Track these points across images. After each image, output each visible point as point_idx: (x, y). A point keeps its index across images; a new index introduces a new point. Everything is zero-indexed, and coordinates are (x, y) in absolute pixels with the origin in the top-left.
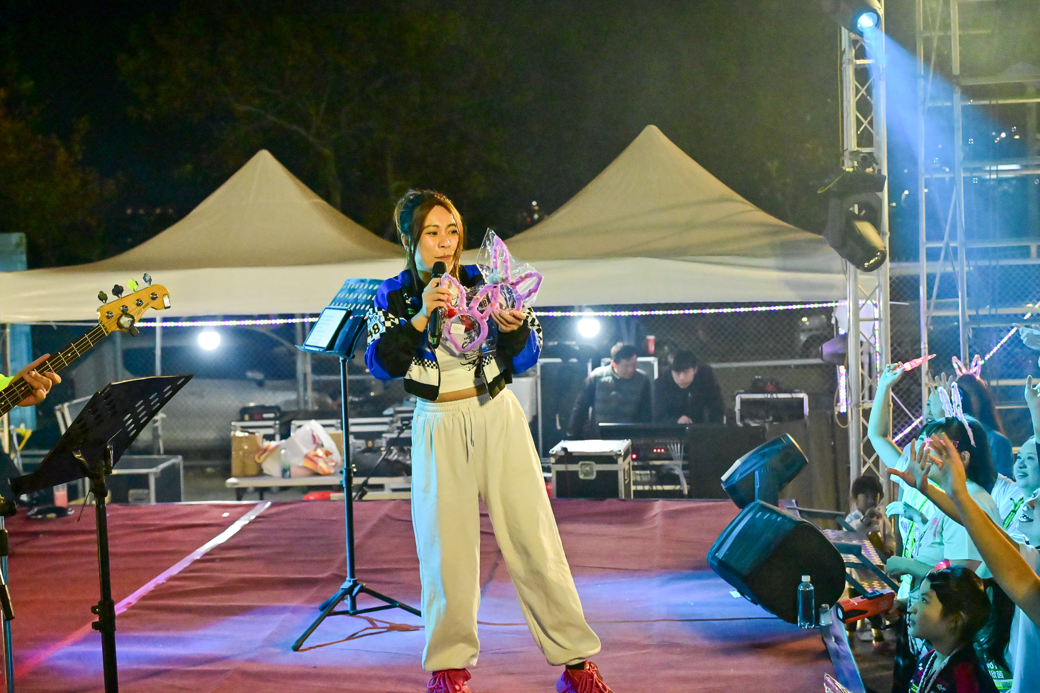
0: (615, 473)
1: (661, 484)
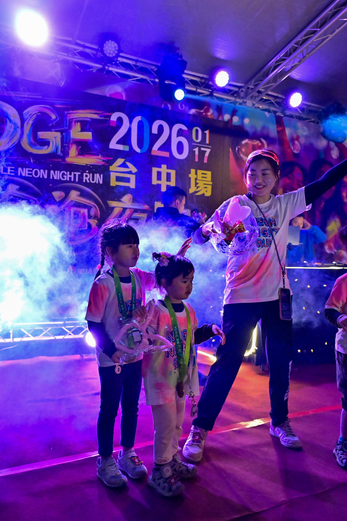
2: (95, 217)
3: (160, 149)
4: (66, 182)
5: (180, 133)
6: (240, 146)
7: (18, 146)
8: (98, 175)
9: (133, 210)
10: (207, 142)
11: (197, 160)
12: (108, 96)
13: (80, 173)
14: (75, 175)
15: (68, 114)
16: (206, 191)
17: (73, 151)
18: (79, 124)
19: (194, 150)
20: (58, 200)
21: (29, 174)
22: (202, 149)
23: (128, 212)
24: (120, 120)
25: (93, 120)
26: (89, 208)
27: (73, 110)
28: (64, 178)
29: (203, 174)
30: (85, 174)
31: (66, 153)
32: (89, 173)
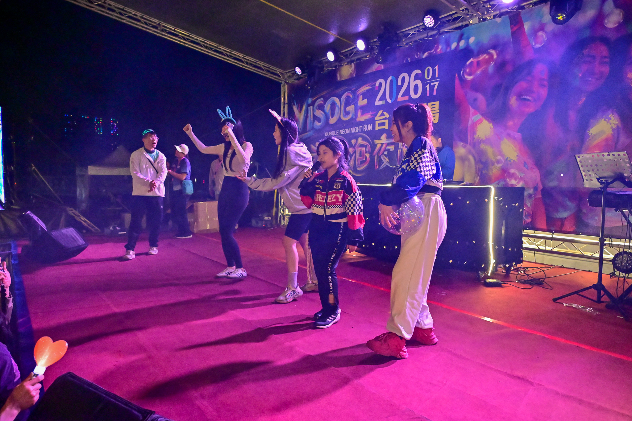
2: (369, 152)
3: (403, 96)
4: (357, 133)
5: (417, 77)
6: (465, 68)
7: (340, 119)
8: (370, 125)
9: (387, 144)
10: (436, 76)
11: (428, 95)
12: (374, 71)
13: (362, 126)
14: (360, 128)
15: (357, 92)
16: (435, 119)
17: (359, 114)
18: (362, 96)
19: (426, 87)
20: (353, 144)
21: (344, 132)
22: (432, 84)
23: (384, 146)
24: (380, 84)
25: (368, 91)
26: (365, 146)
27: (359, 89)
28: (356, 131)
29: (432, 105)
30: (364, 126)
31: (356, 115)
32: (366, 125)
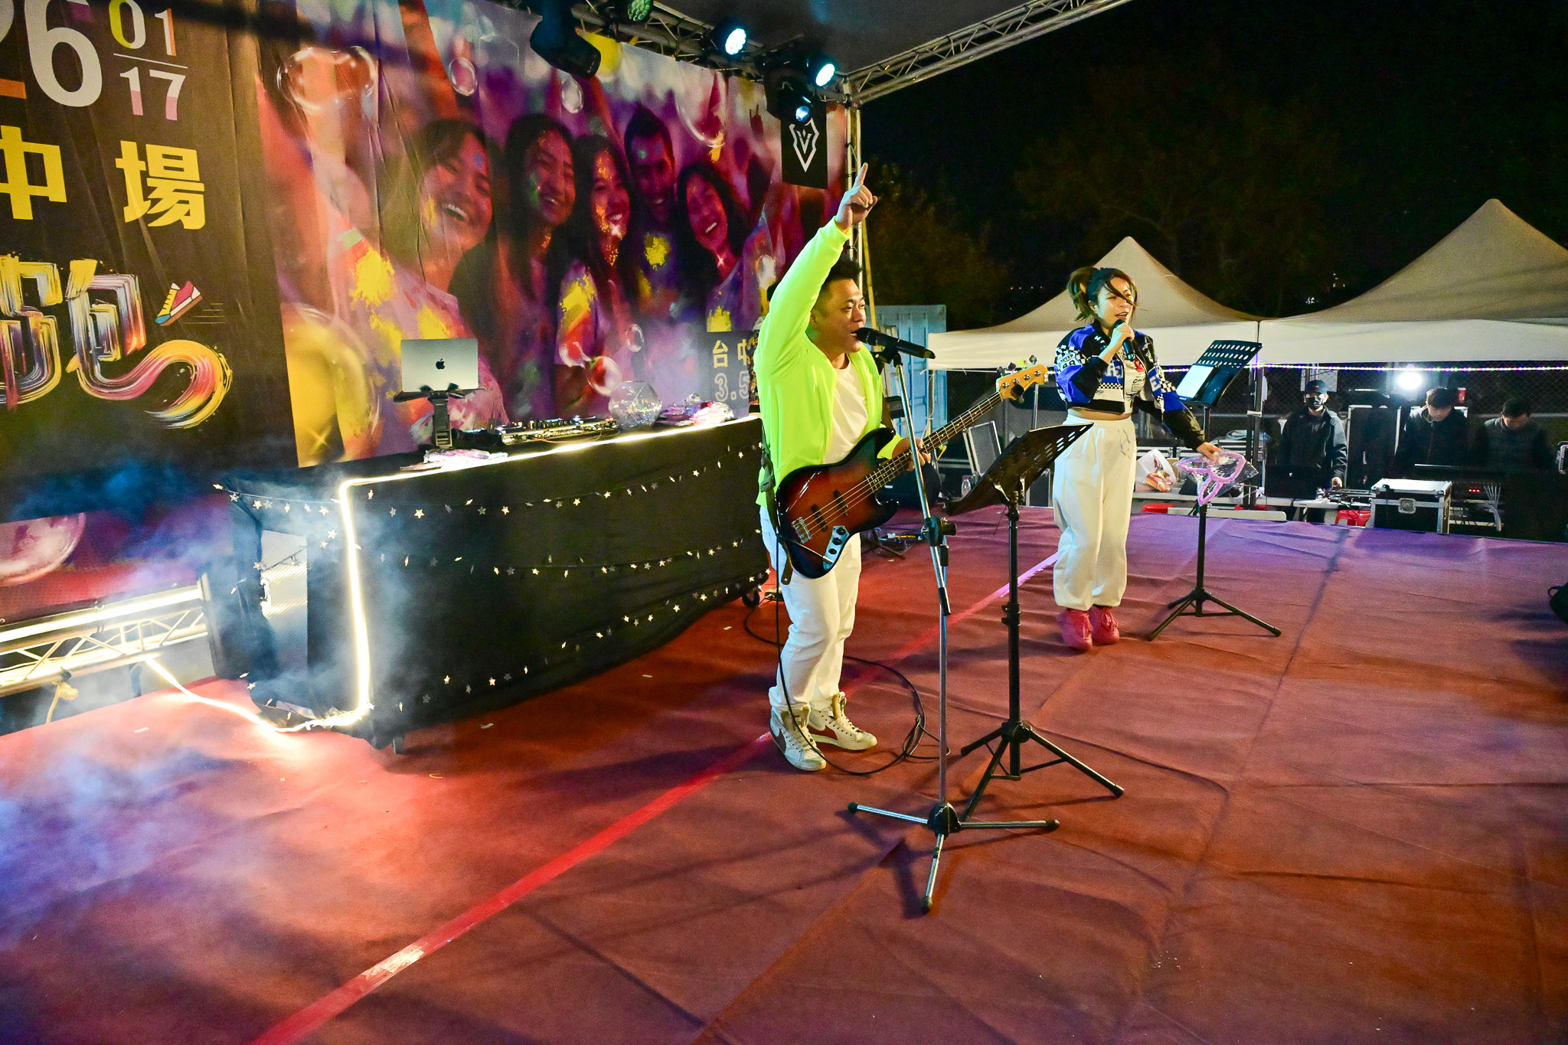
0: (1436, 510)
1: (1474, 521)
5: (60, 14)
6: (289, 69)
10: (170, 50)
11: (138, 109)
16: (189, 214)
19: (122, 75)
22: (154, 73)
29: (166, 156)
